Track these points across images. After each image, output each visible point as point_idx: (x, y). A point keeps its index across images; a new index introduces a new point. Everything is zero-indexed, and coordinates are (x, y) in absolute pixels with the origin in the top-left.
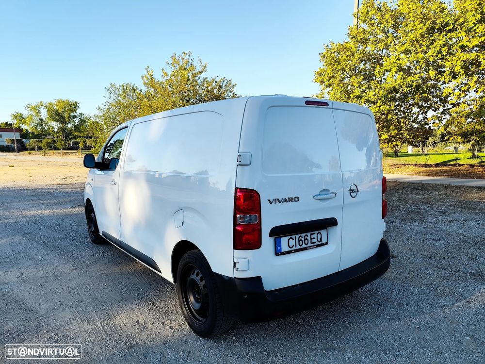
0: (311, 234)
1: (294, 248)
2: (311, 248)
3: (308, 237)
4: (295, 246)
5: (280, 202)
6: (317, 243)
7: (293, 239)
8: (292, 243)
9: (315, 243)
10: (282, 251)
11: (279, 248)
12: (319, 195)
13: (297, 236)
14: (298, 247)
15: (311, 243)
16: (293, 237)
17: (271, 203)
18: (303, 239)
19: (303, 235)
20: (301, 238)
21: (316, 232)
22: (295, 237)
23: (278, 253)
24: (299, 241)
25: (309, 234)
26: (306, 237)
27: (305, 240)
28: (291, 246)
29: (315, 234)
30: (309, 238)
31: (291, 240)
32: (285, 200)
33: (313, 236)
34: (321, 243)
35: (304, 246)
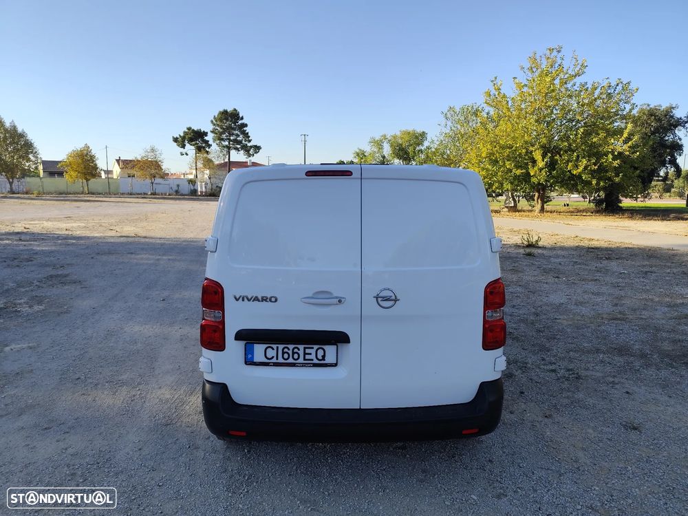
0: (305, 348)
1: (274, 360)
2: (303, 365)
3: (299, 350)
4: (275, 358)
5: (249, 300)
6: (316, 361)
7: (273, 349)
8: (271, 353)
9: (312, 360)
10: (255, 361)
11: (250, 356)
12: (312, 298)
13: (281, 347)
14: (281, 360)
15: (305, 359)
16: (275, 346)
17: (237, 300)
18: (290, 352)
19: (292, 347)
20: (286, 350)
21: (316, 347)
22: (277, 348)
23: (249, 362)
24: (283, 353)
25: (301, 347)
26: (296, 350)
27: (293, 353)
28: (269, 355)
29: (313, 348)
30: (301, 353)
31: (269, 351)
32: (256, 299)
33: (307, 351)
34: (322, 362)
35: (291, 360)
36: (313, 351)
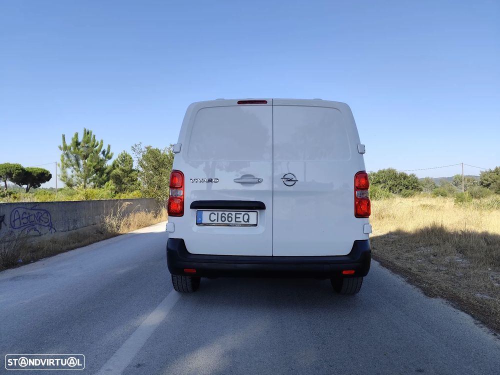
0: (236, 214)
1: (216, 222)
2: (234, 225)
3: (232, 215)
4: (216, 220)
5: (200, 182)
6: (243, 223)
7: (215, 215)
8: (214, 217)
9: (241, 222)
10: (203, 222)
11: (200, 219)
12: (242, 179)
13: (220, 213)
14: (220, 222)
15: (236, 221)
16: (216, 213)
17: (192, 181)
18: (226, 217)
19: (227, 213)
20: (223, 215)
21: (243, 213)
22: (218, 213)
23: (199, 223)
24: (222, 217)
25: (234, 213)
26: (230, 215)
27: (228, 217)
28: (212, 219)
29: (241, 214)
30: (233, 217)
31: (212, 215)
33: (238, 216)
34: (247, 223)
35: (227, 222)
36: (241, 216)
